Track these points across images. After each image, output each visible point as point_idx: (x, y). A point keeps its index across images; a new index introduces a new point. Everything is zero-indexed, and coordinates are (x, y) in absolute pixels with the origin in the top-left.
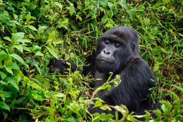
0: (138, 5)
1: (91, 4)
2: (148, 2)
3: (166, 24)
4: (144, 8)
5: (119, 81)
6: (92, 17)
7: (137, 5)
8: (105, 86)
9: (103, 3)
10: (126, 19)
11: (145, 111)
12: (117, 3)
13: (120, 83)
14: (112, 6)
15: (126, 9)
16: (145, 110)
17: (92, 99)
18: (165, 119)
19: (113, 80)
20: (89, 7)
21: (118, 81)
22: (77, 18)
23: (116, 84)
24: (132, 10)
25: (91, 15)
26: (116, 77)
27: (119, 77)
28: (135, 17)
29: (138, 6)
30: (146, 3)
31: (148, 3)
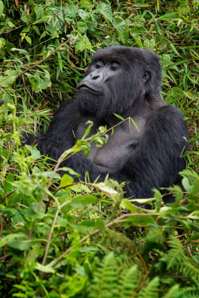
0: (133, 16)
1: (48, 13)
2: (152, 11)
3: (184, 51)
4: (144, 20)
5: (105, 137)
6: (51, 36)
7: (131, 15)
8: (79, 146)
9: (69, 10)
10: (113, 41)
11: (153, 190)
12: (94, 11)
13: (106, 141)
14: (87, 17)
15: (111, 21)
16: (152, 188)
17: (56, 170)
18: (190, 204)
19: (93, 136)
20: (44, 19)
21: (103, 138)
22: (23, 38)
23: (99, 143)
24: (123, 23)
25: (49, 32)
26: (99, 131)
27: (104, 130)
28: (128, 35)
29: (133, 18)
30: (148, 13)
31: (150, 13)
